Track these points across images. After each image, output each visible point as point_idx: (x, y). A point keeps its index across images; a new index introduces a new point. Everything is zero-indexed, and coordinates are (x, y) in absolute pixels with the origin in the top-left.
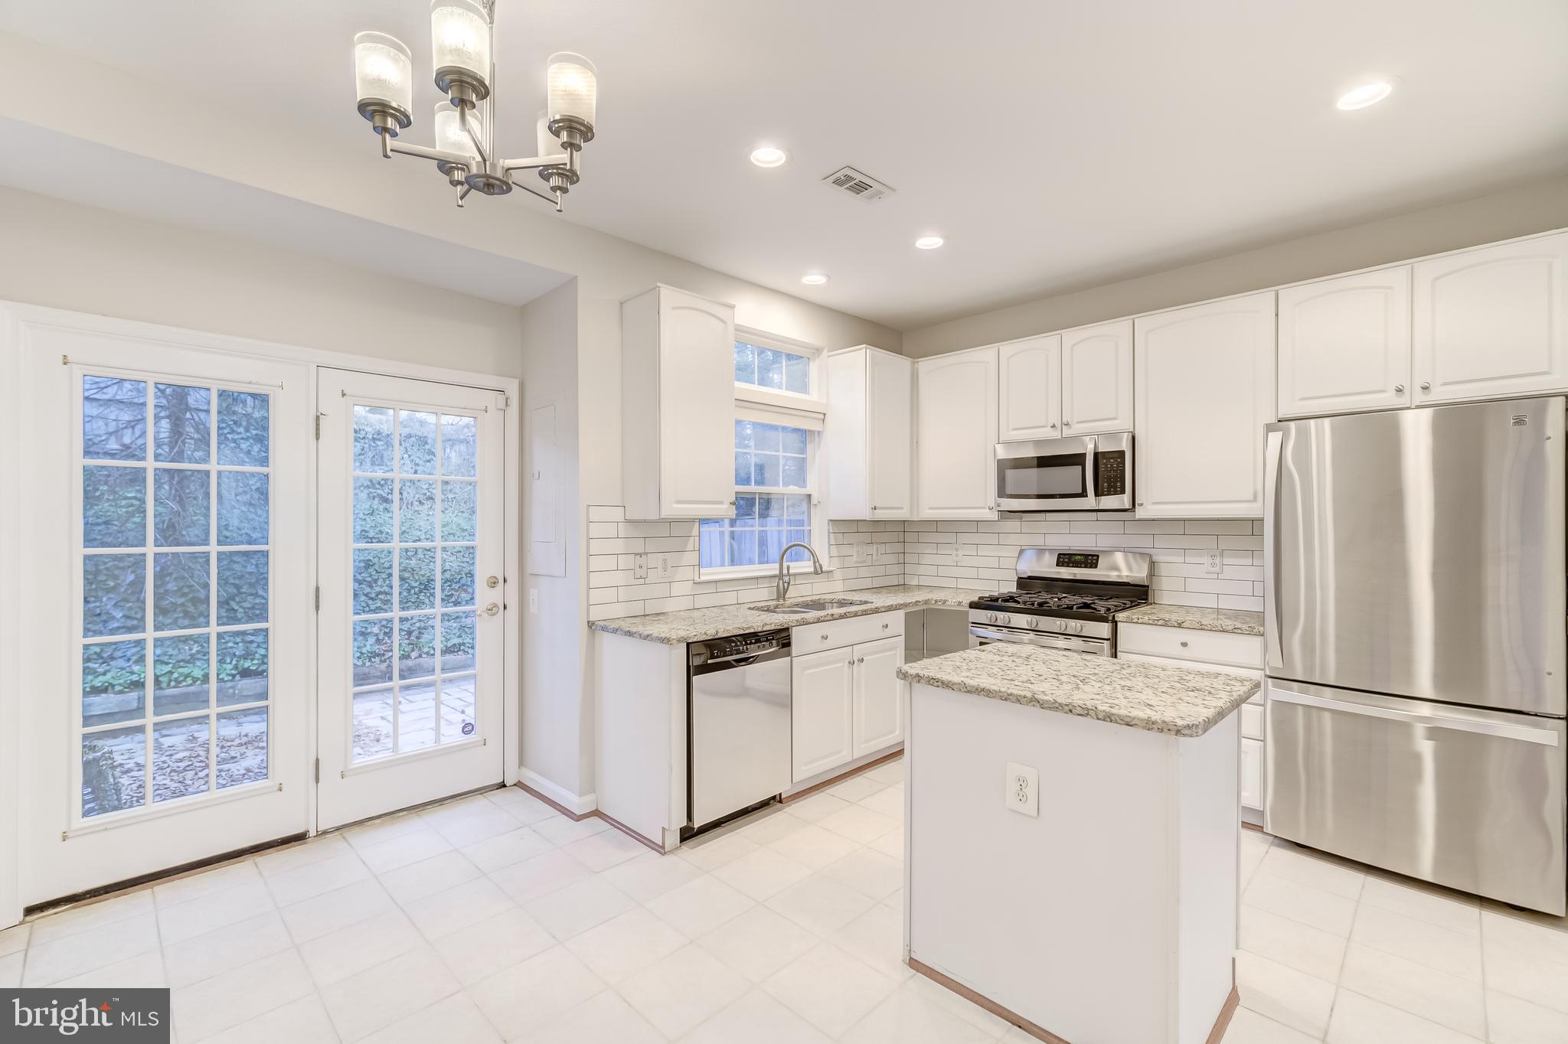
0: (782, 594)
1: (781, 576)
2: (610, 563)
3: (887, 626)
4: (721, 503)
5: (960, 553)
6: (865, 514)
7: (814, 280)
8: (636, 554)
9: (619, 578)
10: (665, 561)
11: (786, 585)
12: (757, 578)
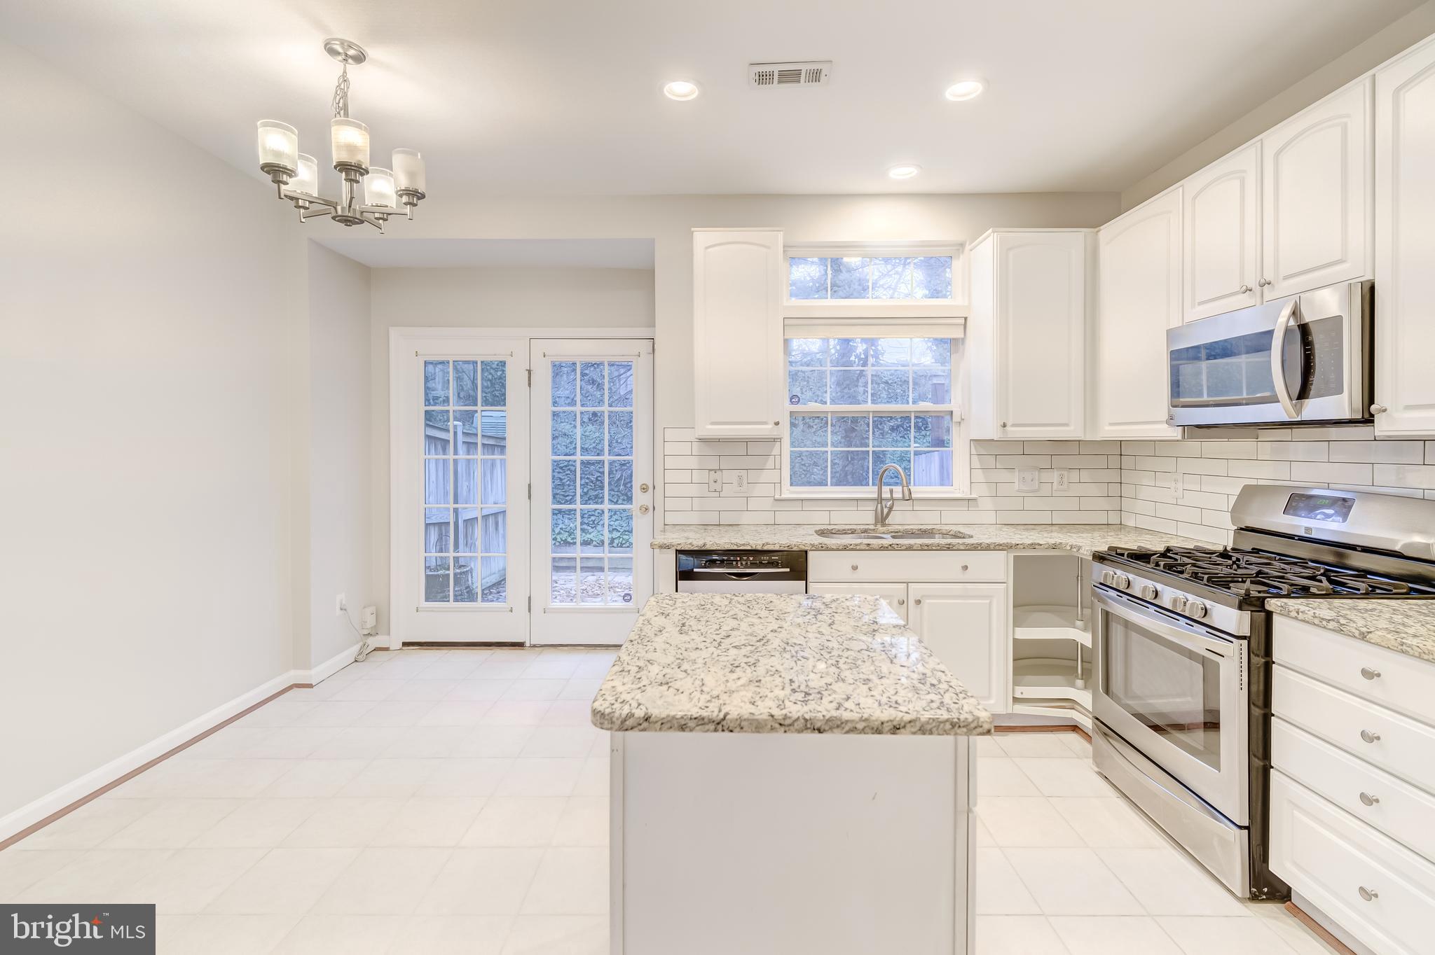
0: (882, 519)
1: (880, 499)
2: (685, 476)
3: (965, 568)
4: (765, 423)
5: (1180, 485)
6: (992, 432)
7: (902, 173)
8: (710, 470)
9: (693, 490)
10: (740, 477)
11: (886, 511)
12: (857, 500)
